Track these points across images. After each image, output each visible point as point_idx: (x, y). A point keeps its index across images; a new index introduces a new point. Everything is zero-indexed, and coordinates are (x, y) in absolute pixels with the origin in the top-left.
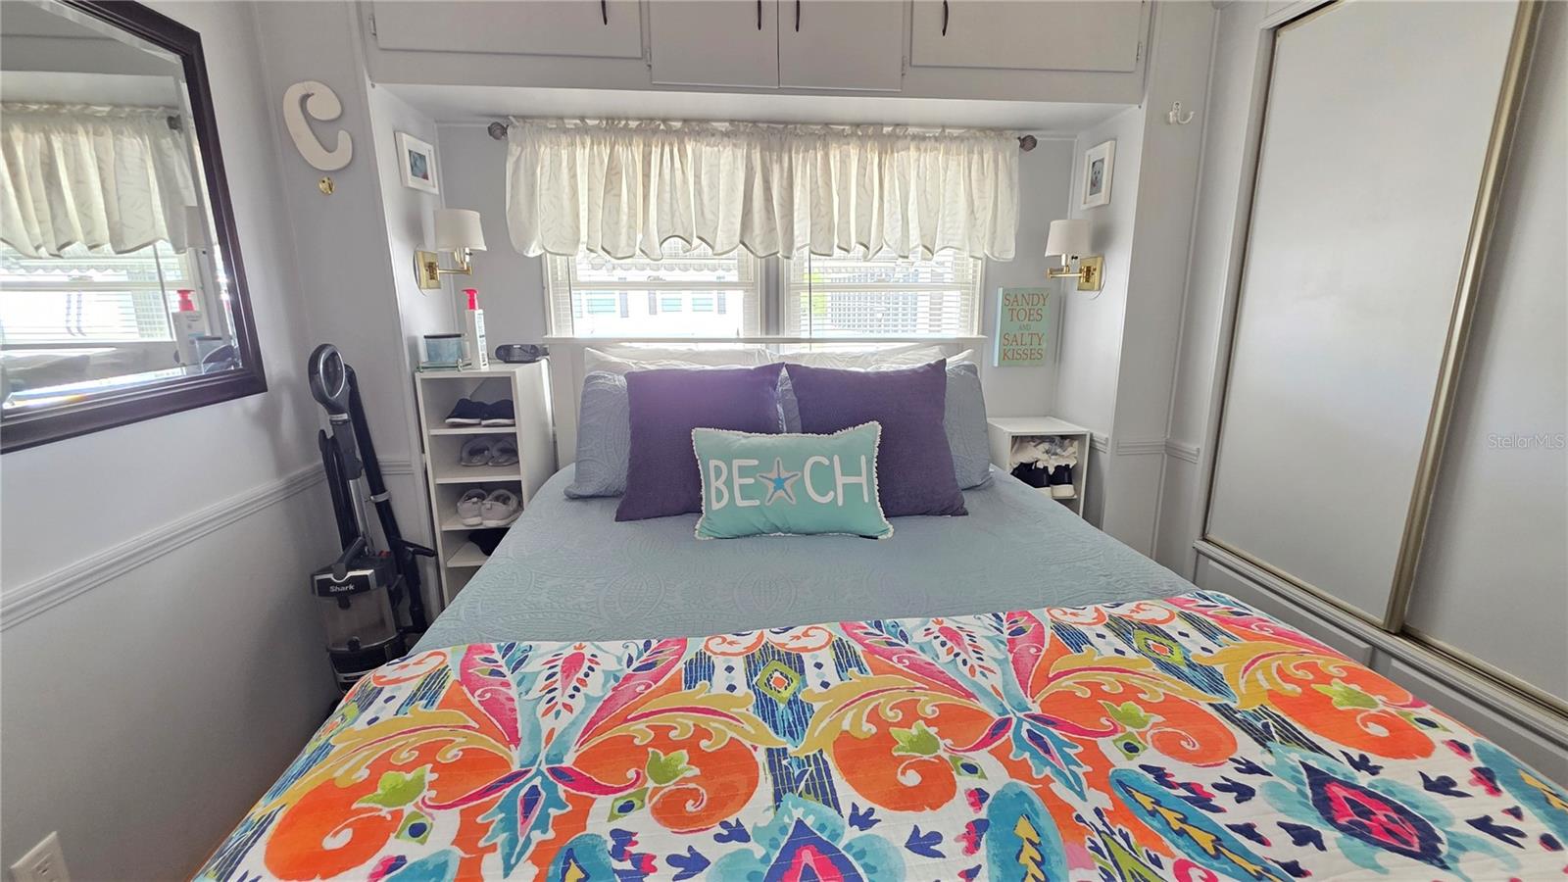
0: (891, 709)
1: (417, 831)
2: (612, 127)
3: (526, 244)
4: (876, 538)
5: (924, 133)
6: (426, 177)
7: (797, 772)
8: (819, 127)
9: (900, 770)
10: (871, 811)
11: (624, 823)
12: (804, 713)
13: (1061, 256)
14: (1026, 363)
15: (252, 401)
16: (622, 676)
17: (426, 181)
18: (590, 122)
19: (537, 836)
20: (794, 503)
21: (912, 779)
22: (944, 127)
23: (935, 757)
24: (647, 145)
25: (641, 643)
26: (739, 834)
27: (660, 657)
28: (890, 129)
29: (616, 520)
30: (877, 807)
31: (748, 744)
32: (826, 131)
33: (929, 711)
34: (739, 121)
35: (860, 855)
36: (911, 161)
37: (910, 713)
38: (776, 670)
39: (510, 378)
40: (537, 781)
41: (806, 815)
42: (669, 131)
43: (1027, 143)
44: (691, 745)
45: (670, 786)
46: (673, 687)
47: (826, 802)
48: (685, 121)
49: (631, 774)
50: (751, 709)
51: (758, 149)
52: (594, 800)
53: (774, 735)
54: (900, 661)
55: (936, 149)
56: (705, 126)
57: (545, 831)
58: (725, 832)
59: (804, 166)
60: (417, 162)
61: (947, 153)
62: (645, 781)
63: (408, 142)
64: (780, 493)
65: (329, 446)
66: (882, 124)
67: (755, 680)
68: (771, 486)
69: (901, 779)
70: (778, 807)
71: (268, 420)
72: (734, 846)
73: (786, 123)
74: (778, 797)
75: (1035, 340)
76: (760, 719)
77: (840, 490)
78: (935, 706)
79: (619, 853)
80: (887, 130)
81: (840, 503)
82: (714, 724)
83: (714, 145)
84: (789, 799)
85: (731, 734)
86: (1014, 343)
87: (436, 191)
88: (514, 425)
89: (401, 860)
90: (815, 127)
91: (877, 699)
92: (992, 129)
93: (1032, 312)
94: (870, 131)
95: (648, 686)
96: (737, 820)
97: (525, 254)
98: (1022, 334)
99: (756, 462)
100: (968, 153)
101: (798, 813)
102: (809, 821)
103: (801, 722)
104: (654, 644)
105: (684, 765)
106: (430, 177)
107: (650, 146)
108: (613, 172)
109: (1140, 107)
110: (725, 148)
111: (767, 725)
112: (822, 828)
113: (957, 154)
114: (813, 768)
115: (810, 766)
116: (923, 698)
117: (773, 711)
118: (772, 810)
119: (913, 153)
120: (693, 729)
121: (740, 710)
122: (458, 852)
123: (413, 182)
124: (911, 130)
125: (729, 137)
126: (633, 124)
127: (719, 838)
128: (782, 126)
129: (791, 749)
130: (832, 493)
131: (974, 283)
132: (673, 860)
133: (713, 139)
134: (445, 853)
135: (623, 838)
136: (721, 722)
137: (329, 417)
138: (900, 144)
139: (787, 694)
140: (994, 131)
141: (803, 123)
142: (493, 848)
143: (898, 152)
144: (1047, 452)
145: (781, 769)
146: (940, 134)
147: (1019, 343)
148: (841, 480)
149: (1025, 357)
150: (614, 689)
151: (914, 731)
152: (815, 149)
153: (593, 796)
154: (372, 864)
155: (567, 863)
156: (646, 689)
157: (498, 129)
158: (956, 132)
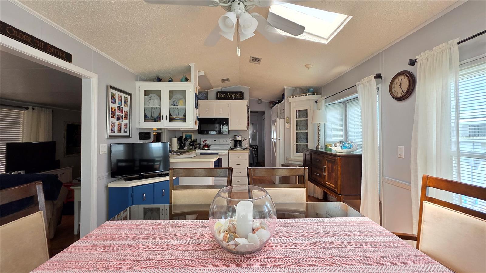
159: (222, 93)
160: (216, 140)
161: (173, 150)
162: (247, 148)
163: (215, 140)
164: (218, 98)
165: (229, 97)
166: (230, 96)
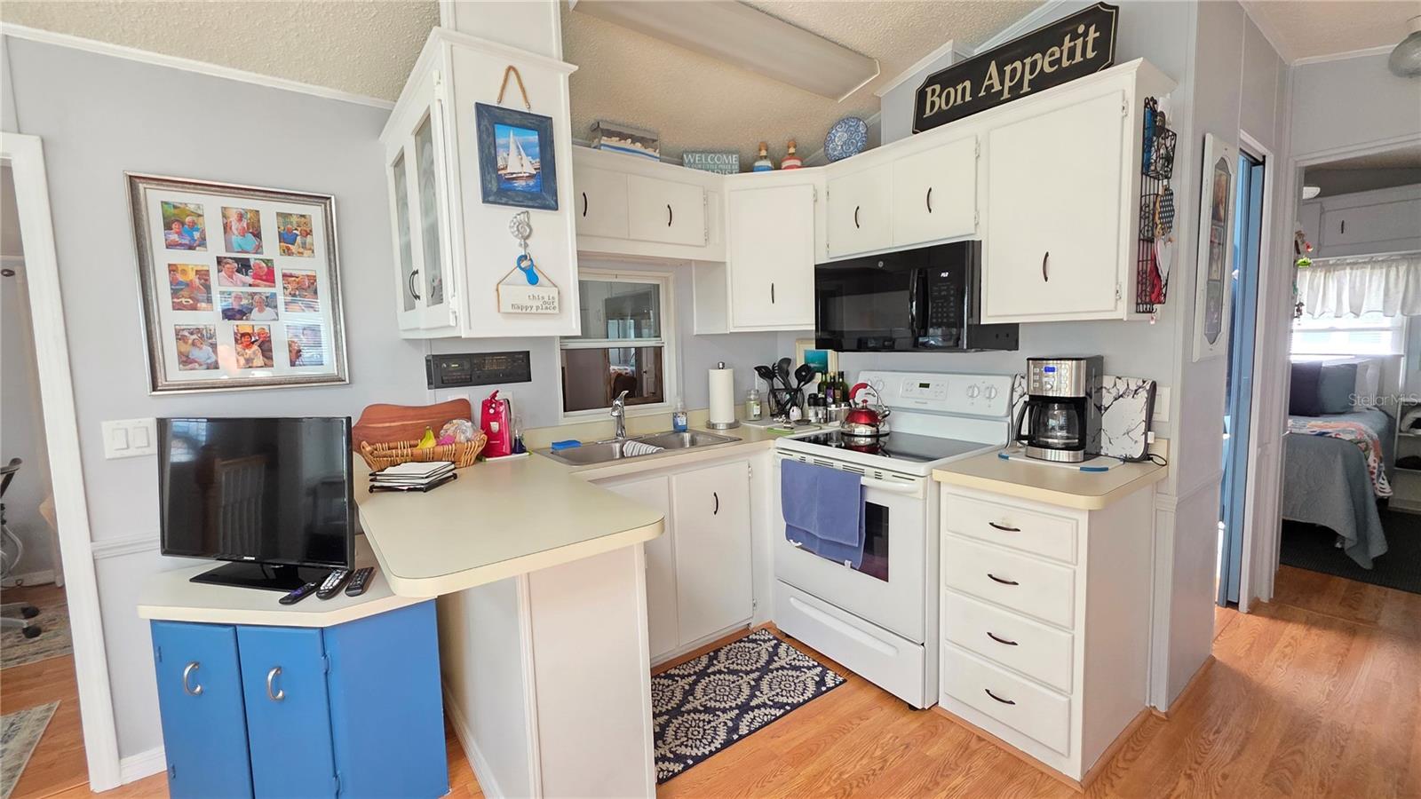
113: (1380, 271)
119: (1348, 272)
131: (1401, 327)
159: (945, 79)
160: (927, 386)
161: (715, 422)
162: (1147, 457)
163: (922, 385)
164: (924, 122)
165: (997, 87)
166: (1001, 73)
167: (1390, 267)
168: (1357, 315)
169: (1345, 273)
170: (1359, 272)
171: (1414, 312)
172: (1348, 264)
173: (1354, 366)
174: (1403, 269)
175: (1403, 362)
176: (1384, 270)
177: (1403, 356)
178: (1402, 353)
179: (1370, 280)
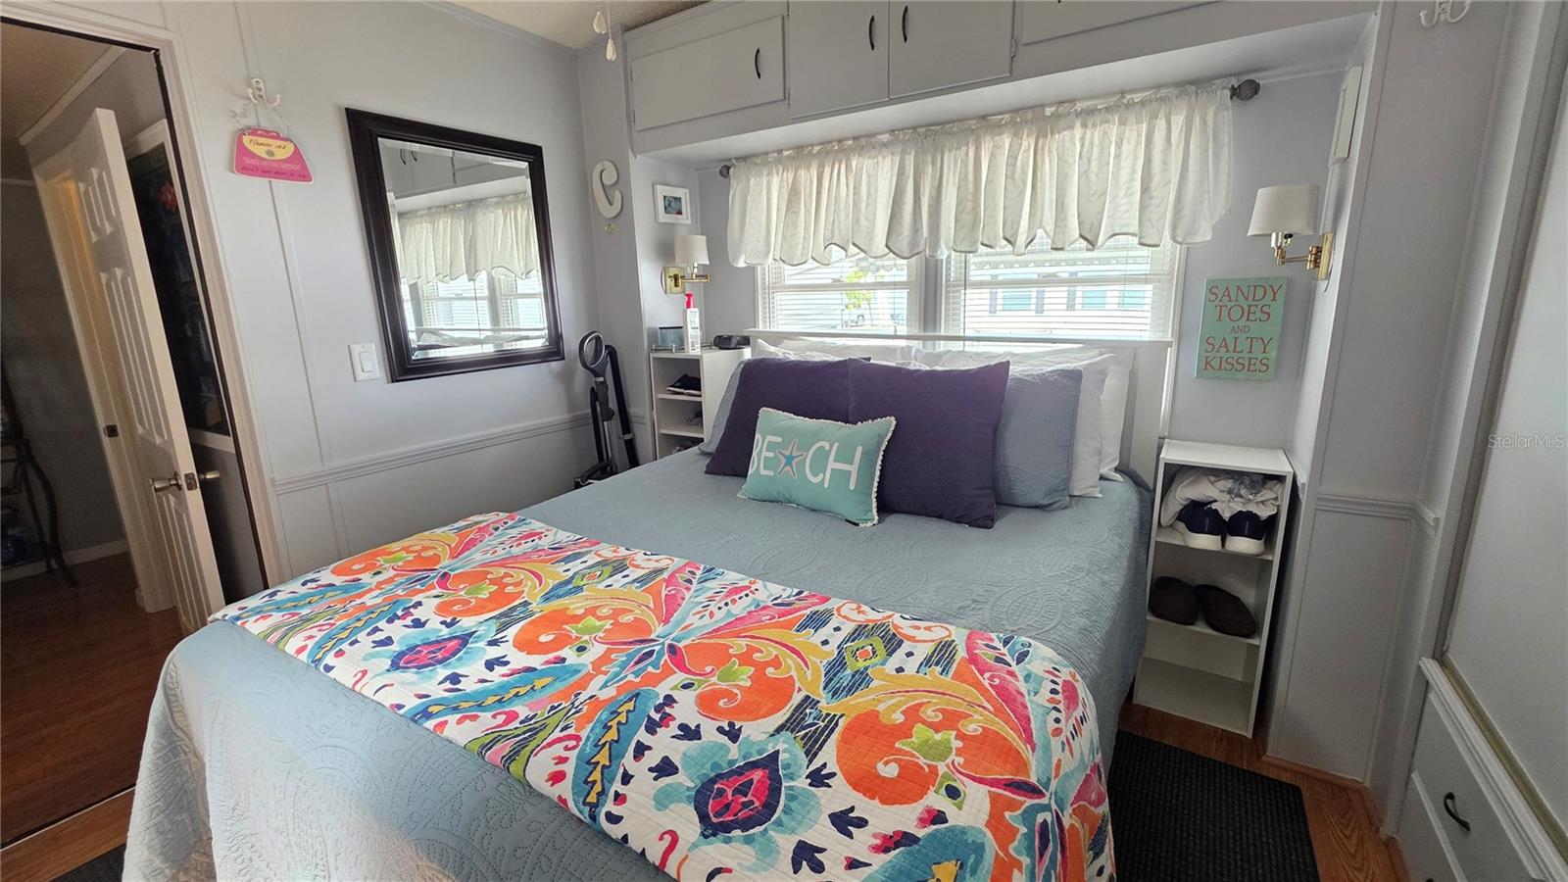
0: (933, 711)
1: (581, 649)
2: (801, 153)
3: (736, 258)
4: (857, 525)
5: (1096, 105)
6: (680, 213)
7: (810, 721)
8: (974, 121)
9: (886, 758)
10: (833, 775)
11: (676, 694)
12: (860, 685)
13: (1271, 235)
14: (1240, 375)
15: (555, 365)
16: (762, 605)
17: (679, 216)
18: (786, 153)
19: (631, 677)
20: (795, 478)
21: (889, 771)
22: (1123, 93)
23: (929, 766)
24: (821, 167)
25: (796, 591)
26: (733, 735)
27: (798, 602)
28: (1054, 109)
29: (706, 473)
30: (840, 776)
31: (797, 685)
32: (985, 122)
33: (972, 728)
34: (899, 130)
35: (791, 798)
36: (1074, 139)
37: (950, 720)
38: (871, 645)
39: (698, 360)
40: (657, 648)
41: (785, 751)
42: (841, 151)
43: (1245, 90)
44: (760, 668)
45: (724, 685)
46: (787, 626)
47: (807, 753)
48: (856, 138)
49: (708, 669)
50: (825, 662)
51: (913, 153)
52: (676, 673)
53: (822, 687)
54: (991, 678)
55: (1107, 121)
56: (873, 140)
57: (637, 677)
58: (727, 729)
59: (953, 165)
60: (673, 205)
61: (1123, 123)
62: (714, 676)
63: (662, 191)
64: (788, 468)
65: (596, 395)
66: (1043, 106)
67: (849, 644)
68: (784, 460)
69: (880, 766)
70: (773, 735)
71: (566, 378)
72: (725, 739)
73: (943, 123)
74: (779, 730)
75: (1258, 346)
76: (824, 673)
77: (828, 473)
78: (981, 727)
79: (658, 709)
80: (1048, 111)
81: (826, 486)
82: (790, 661)
83: (875, 157)
84: (786, 735)
85: (793, 673)
86: (1223, 350)
87: (689, 222)
88: (700, 396)
89: (564, 660)
90: (970, 122)
91: (932, 697)
92: (1192, 82)
93: (1253, 309)
94: (1030, 115)
95: (773, 618)
96: (741, 728)
97: (735, 265)
98: (1236, 339)
99: (780, 440)
100: (1151, 119)
101: (781, 747)
102: (782, 757)
103: (850, 690)
104: (805, 593)
105: (744, 677)
106: (684, 212)
107: (824, 167)
108: (794, 193)
109: (1376, 14)
110: (884, 157)
111: (823, 679)
112: (787, 766)
113: (1136, 123)
114: (822, 724)
115: (823, 721)
116: (976, 716)
117: (839, 671)
118: (767, 735)
119: (1078, 132)
120: (773, 657)
121: (814, 659)
122: (590, 667)
123: (663, 217)
124: (1079, 106)
125: (888, 147)
126: (816, 149)
127: (720, 730)
128: (940, 127)
129: (823, 704)
130: (822, 475)
131: (1171, 274)
132: (682, 727)
133: (873, 151)
134: (584, 665)
135: (669, 700)
136: (794, 660)
137: (594, 379)
138: (1062, 123)
139: (861, 664)
140: (1194, 85)
141: (960, 120)
142: (605, 673)
143: (1059, 133)
144: (1230, 492)
145: (801, 713)
146: (1119, 102)
147: (1231, 349)
148: (832, 465)
149: (1240, 367)
150: (750, 613)
151: (938, 737)
152: (968, 145)
153: (677, 670)
154: (551, 656)
155: (630, 700)
156: (770, 620)
157: (725, 171)
158: (1137, 97)
167: (1154, 117)
168: (1092, 244)
169: (1073, 137)
170: (1096, 134)
171: (1196, 233)
172: (1078, 115)
173: (1074, 377)
174: (1178, 120)
175: (1171, 353)
176: (1144, 126)
177: (1169, 344)
178: (1169, 338)
179: (1119, 146)
